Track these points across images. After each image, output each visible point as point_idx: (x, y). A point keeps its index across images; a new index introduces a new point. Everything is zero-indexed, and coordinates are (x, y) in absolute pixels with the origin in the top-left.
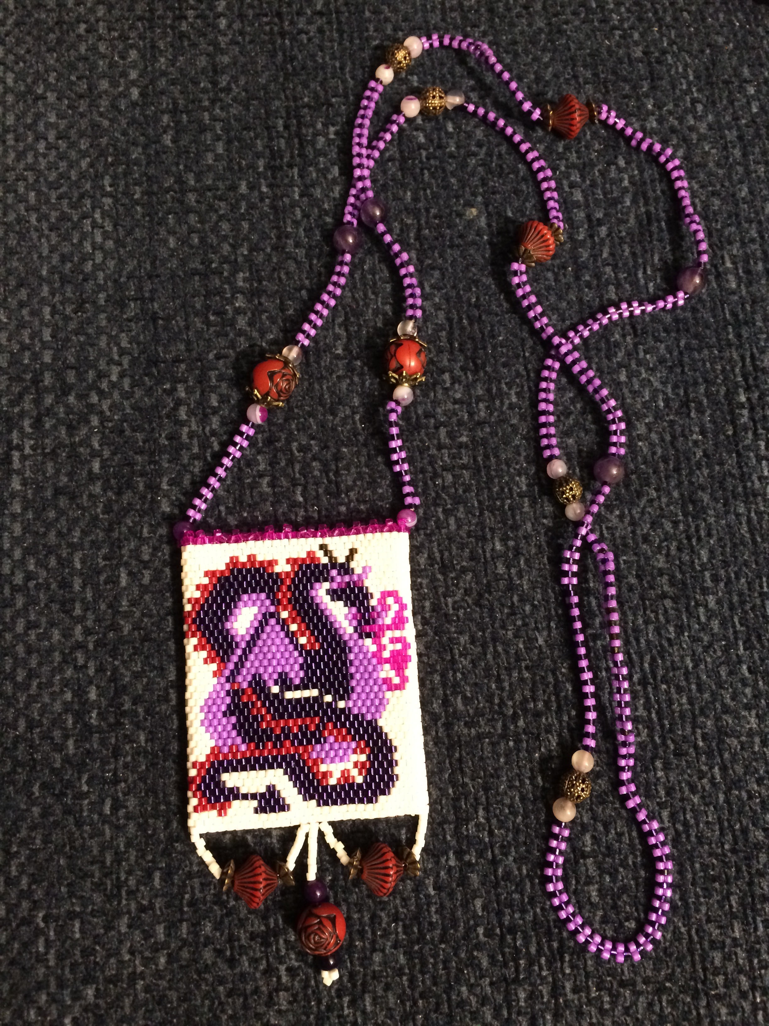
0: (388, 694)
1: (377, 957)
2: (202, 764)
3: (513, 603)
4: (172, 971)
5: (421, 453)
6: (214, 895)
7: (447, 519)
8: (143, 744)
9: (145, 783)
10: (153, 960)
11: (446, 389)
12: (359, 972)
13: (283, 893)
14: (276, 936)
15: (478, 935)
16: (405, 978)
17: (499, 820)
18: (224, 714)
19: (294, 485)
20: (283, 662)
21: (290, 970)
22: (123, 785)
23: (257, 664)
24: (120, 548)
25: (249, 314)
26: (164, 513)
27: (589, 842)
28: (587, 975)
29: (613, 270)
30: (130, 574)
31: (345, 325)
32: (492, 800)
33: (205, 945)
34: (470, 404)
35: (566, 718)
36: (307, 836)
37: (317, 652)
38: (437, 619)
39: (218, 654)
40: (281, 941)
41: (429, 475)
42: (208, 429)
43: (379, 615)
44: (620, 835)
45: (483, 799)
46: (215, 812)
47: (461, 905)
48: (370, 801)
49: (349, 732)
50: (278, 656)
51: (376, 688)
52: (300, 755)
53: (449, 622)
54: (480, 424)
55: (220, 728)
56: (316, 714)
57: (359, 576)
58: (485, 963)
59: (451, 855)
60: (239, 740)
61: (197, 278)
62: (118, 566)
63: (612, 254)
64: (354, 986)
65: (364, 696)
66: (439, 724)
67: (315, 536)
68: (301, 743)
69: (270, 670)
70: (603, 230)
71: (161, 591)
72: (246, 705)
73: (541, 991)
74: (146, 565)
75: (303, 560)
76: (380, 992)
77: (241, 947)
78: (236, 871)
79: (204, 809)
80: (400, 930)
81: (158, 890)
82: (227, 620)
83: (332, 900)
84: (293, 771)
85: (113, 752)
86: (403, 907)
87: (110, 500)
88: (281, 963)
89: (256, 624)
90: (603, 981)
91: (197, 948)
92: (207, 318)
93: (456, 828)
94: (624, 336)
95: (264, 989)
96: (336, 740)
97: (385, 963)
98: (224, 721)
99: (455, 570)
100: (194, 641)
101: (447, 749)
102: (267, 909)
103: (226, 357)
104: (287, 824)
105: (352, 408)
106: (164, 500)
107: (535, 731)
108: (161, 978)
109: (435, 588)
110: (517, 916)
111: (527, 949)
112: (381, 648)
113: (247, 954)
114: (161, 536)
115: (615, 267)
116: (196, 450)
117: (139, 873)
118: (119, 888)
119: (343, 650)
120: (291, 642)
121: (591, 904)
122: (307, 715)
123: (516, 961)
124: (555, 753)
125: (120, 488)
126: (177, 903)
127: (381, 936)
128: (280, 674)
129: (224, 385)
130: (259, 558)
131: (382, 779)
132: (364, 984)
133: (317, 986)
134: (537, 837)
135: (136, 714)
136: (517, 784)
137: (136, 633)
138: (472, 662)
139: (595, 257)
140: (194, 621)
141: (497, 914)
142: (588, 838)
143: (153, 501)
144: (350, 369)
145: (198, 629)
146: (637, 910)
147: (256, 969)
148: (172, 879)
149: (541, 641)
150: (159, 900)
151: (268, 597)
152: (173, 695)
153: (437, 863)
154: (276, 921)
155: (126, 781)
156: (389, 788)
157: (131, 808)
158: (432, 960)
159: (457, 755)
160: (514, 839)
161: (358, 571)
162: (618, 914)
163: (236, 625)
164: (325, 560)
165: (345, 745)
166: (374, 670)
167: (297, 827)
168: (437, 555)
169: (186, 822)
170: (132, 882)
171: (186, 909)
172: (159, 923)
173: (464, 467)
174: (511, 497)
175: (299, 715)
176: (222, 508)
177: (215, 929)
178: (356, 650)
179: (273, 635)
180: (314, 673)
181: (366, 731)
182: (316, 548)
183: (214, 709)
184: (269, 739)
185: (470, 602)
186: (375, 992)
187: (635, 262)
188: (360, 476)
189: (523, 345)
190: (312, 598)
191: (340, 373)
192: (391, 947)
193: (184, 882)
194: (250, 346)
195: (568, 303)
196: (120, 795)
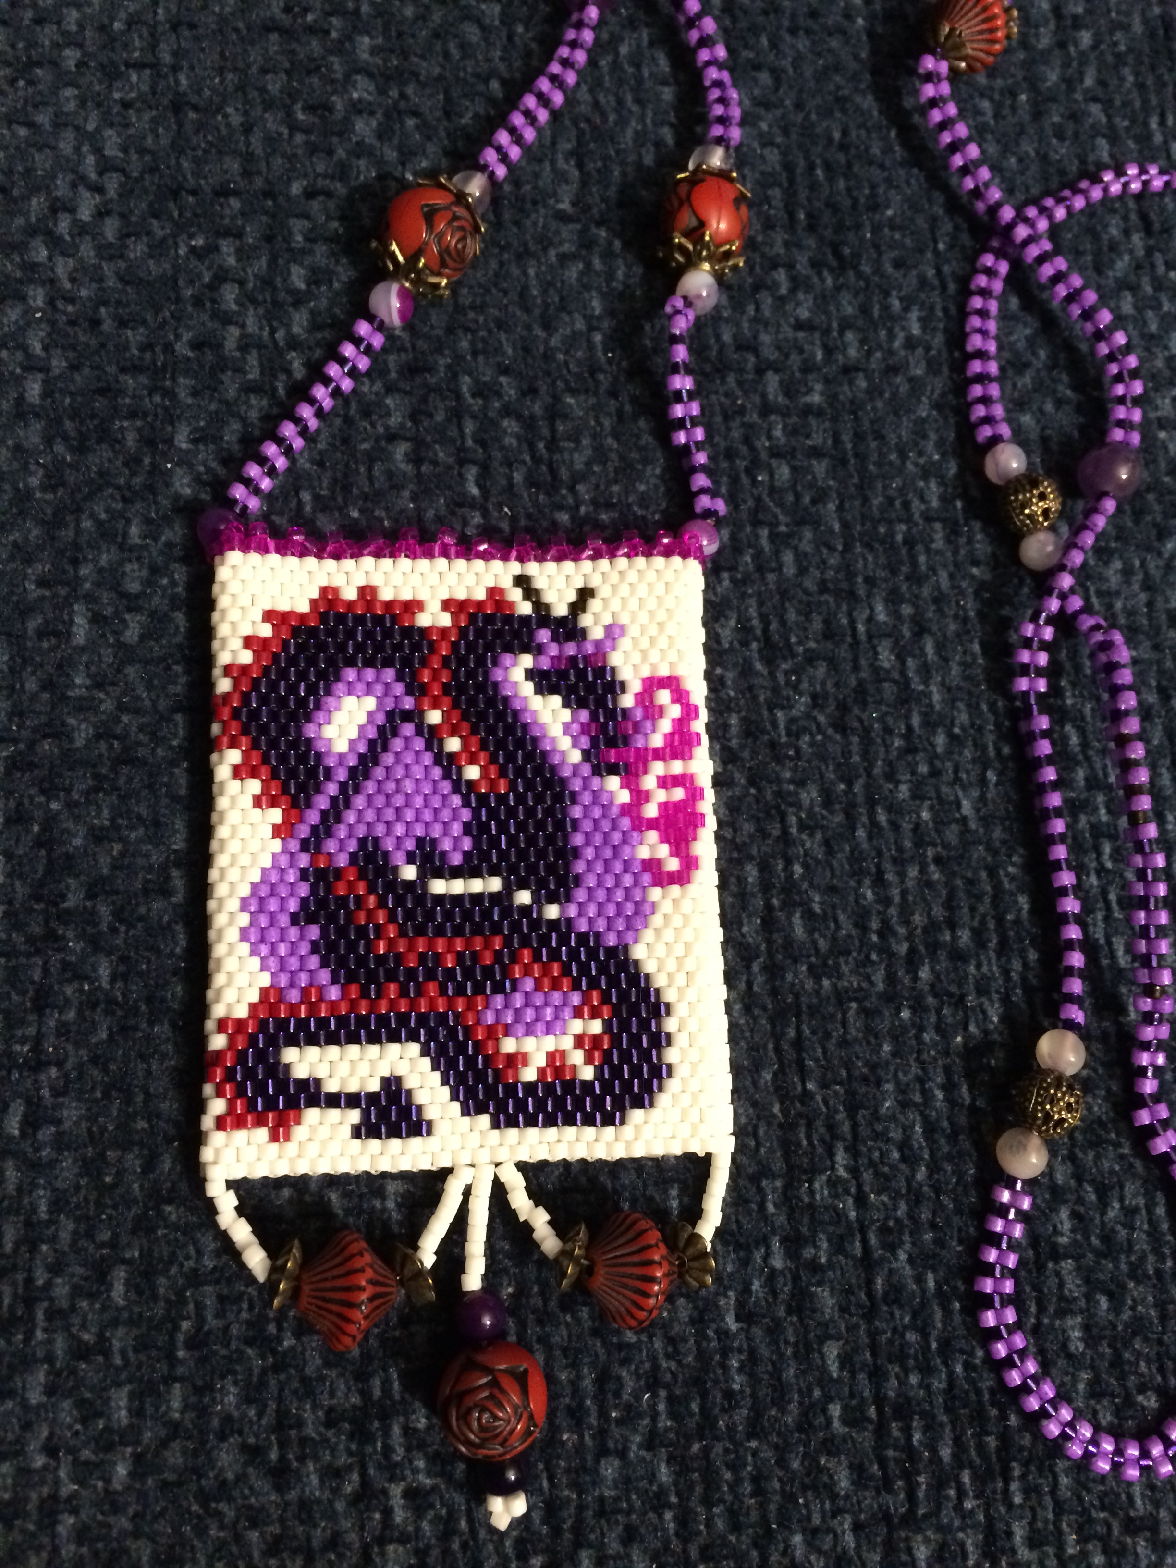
0: (656, 893)
1: (609, 1469)
2: (240, 1024)
3: (910, 728)
4: (142, 1496)
5: (726, 418)
6: (249, 1323)
7: (777, 552)
8: (105, 985)
9: (106, 1070)
10: (103, 1469)
11: (782, 299)
12: (569, 1500)
13: (405, 1322)
14: (385, 1417)
15: (829, 1422)
16: (668, 1515)
17: (877, 1174)
18: (294, 919)
19: (462, 462)
20: (427, 816)
21: (411, 1494)
22: (54, 1072)
23: (370, 816)
24: (75, 562)
25: (379, 115)
26: (177, 497)
27: (1067, 1226)
28: (1059, 1508)
29: (1105, 111)
30: (97, 619)
31: (579, 156)
32: (864, 1131)
33: (222, 1437)
34: (827, 331)
35: (1017, 965)
36: (467, 1193)
37: (502, 799)
38: (754, 753)
39: (285, 790)
40: (396, 1430)
41: (741, 464)
42: (280, 335)
43: (637, 727)
44: (1130, 1212)
45: (846, 1128)
46: (262, 1133)
47: (795, 1355)
48: (609, 1120)
49: (566, 970)
50: (418, 802)
51: (628, 880)
52: (457, 1016)
53: (779, 759)
54: (848, 370)
55: (283, 949)
56: (496, 929)
57: (598, 644)
58: (844, 1482)
59: (776, 1244)
60: (324, 976)
61: (274, 37)
62: (68, 603)
63: (1102, 83)
64: (556, 1531)
65: (601, 895)
66: (756, 967)
67: (505, 558)
68: (460, 990)
69: (399, 830)
70: (1086, 38)
71: (163, 659)
72: (342, 902)
73: (962, 1545)
74: (132, 603)
75: (480, 604)
76: (614, 1546)
77: (304, 1441)
78: (305, 1264)
79: (240, 1123)
80: (661, 1407)
81: (119, 1309)
82: (309, 719)
83: (512, 1339)
84: (442, 1050)
85: (34, 1000)
86: (668, 1356)
87: (59, 464)
88: (392, 1479)
89: (372, 734)
90: (1091, 1521)
91: (203, 1443)
92: (289, 114)
93: (787, 1187)
94: (1127, 233)
95: (353, 1537)
96: (538, 987)
97: (627, 1481)
98: (293, 933)
99: (793, 655)
100: (234, 756)
101: (772, 1020)
102: (367, 1356)
103: (329, 194)
104: (425, 1164)
105: (589, 319)
106: (179, 471)
107: (953, 989)
108: (116, 1509)
109: (751, 688)
110: (914, 1379)
111: (934, 1451)
112: (641, 797)
113: (316, 1458)
114: (169, 545)
115: (1108, 105)
116: (254, 374)
117: (79, 1270)
118: (29, 1302)
119: (558, 798)
120: (447, 776)
121: (1070, 1356)
122: (477, 930)
123: (909, 1477)
124: (996, 1036)
125: (83, 437)
126: (161, 1340)
127: (620, 1422)
128: (420, 841)
129: (321, 250)
130: (386, 595)
131: (636, 1071)
132: (578, 1529)
133: (473, 1531)
134: (959, 1211)
135: (91, 917)
136: (918, 1098)
137: (103, 746)
138: (827, 843)
139: (1070, 83)
140: (236, 714)
141: (871, 1376)
142: (1064, 1217)
143: (155, 469)
144: (587, 244)
145: (245, 731)
146: (1161, 1370)
147: (336, 1491)
148: (153, 1288)
149: (967, 807)
150: (121, 1332)
151: (399, 678)
152: (178, 880)
153: (745, 1262)
154: (386, 1383)
155: (60, 1064)
156: (651, 1093)
157: (67, 1125)
158: (728, 1476)
159: (792, 1033)
160: (911, 1216)
161: (597, 633)
162: (1122, 1378)
163: (329, 732)
164: (525, 608)
165: (556, 997)
166: (625, 841)
167: (445, 1173)
168: (755, 622)
169: (196, 1154)
170: (61, 1289)
171: (181, 1354)
172: (118, 1385)
173: (816, 453)
174: (909, 520)
175: (458, 931)
176: (306, 496)
177: (247, 1399)
178: (586, 798)
179: (409, 759)
180: (494, 842)
181: (603, 969)
182: (506, 582)
183: (273, 905)
184: (391, 976)
185: (822, 719)
186: (601, 1546)
187: (1145, 102)
188: (600, 454)
189: (933, 230)
190: (496, 685)
191: (567, 247)
192: (640, 1446)
193: (180, 1294)
194: (381, 177)
195: (1020, 160)
196: (45, 1092)
